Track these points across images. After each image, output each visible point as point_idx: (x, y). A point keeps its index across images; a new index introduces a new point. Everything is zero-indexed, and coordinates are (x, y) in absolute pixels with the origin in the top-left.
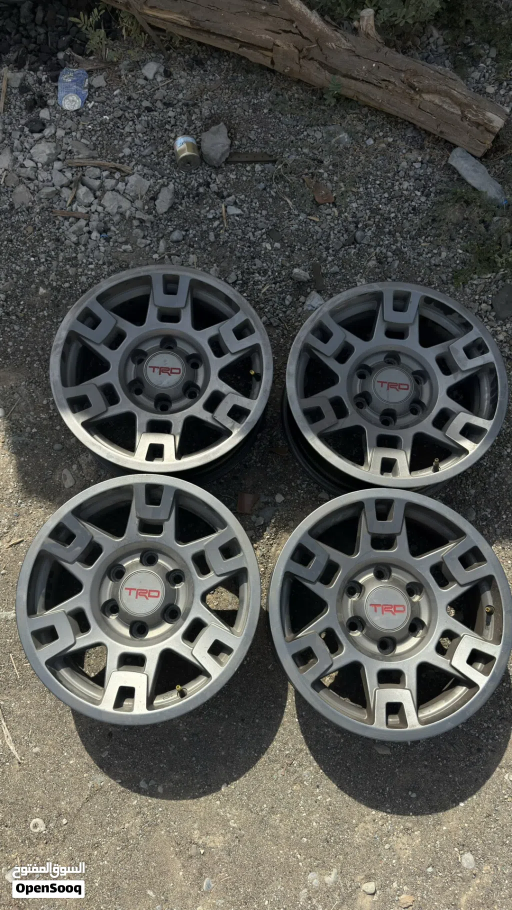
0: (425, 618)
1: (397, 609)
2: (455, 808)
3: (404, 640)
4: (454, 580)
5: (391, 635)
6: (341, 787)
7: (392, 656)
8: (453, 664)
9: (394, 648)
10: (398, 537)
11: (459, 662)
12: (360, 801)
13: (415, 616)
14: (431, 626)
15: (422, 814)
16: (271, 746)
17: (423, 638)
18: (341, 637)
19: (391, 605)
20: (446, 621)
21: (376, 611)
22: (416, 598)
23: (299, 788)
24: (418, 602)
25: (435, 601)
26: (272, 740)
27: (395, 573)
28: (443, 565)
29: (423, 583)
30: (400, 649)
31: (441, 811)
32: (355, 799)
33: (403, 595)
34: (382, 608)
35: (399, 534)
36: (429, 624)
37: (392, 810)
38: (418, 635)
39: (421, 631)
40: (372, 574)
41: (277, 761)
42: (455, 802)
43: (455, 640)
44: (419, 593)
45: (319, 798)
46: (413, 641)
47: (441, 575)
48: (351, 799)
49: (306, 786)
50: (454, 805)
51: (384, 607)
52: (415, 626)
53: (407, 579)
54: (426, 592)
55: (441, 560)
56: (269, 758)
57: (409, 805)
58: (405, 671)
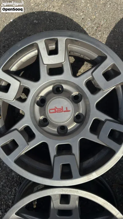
0: (37, 107)
1: (54, 111)
2: (15, 18)
3: (48, 94)
4: (21, 132)
5: (56, 95)
6: (71, 20)
7: (54, 83)
8: (19, 83)
9: (53, 88)
10: (56, 154)
11: (15, 85)
12: (61, 15)
13: (42, 108)
14: (33, 103)
15: (30, 13)
16: (108, 35)
17: (38, 96)
18: (86, 90)
19: (57, 112)
20: (24, 108)
21: (67, 108)
22: (42, 118)
23: (93, 17)
24: (41, 116)
25: (31, 118)
26: (108, 38)
27: (55, 131)
28: (27, 140)
29: (39, 127)
30: (50, 88)
31: (21, 16)
32: (64, 15)
33: (51, 119)
34: (63, 110)
35: (55, 156)
36: (34, 104)
37: (45, 13)
38: (39, 97)
39: (38, 100)
40: (68, 129)
41: (105, 28)
42: (15, 21)
43: (18, 97)
44: (40, 120)
45: (82, 14)
46: (43, 94)
47: (28, 134)
48: (66, 15)
49: (89, 18)
50: (15, 20)
51: (61, 111)
52: (42, 102)
53: (48, 128)
54: (37, 122)
55: (29, 143)
56: (109, 29)
57: (37, 17)
58: (47, 75)
